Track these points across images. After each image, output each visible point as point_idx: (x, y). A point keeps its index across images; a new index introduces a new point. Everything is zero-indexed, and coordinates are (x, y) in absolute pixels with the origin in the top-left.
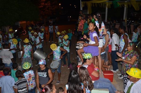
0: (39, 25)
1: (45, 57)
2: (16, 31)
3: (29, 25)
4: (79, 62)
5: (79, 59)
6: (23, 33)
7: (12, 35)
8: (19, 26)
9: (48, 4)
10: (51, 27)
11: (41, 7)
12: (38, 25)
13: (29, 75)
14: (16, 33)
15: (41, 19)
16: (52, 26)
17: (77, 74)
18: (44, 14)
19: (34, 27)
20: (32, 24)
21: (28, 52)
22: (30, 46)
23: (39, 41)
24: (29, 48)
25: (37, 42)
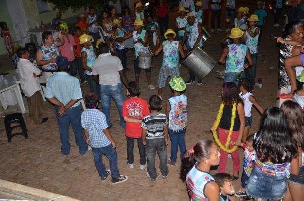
2: (147, 4)
4: (283, 86)
5: (283, 79)
7: (141, 16)
13: (179, 103)
17: (282, 113)
21: (170, 56)
22: (176, 44)
23: (197, 32)
24: (172, 48)
25: (192, 34)
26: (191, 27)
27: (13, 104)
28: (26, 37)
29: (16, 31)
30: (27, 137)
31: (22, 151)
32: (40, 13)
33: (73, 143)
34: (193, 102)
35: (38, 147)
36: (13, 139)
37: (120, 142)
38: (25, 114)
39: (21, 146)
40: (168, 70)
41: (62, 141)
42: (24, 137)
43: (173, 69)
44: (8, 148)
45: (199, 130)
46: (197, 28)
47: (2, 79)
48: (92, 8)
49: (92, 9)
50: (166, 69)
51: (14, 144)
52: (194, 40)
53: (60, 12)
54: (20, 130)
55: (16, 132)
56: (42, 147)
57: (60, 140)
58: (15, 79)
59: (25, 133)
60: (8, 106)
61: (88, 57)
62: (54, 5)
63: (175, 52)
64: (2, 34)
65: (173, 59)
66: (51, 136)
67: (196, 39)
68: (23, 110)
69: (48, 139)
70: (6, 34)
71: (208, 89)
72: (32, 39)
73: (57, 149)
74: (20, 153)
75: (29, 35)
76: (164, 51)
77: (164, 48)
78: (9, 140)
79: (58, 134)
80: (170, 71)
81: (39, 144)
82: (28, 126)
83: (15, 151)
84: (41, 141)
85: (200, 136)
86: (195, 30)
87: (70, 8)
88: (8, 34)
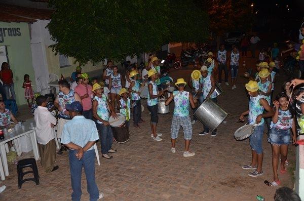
0: (206, 51)
1: (222, 118)
2: (163, 61)
3: (187, 50)
6: (174, 65)
7: (157, 69)
8: (169, 51)
9: (226, 6)
10: (223, 53)
11: (211, 12)
12: (203, 50)
14: (162, 65)
15: (211, 39)
16: (225, 52)
18: (216, 27)
19: (197, 54)
20: (192, 48)
21: (181, 106)
22: (186, 95)
23: (210, 84)
24: (182, 98)
25: (205, 86)
26: (205, 79)
27: (27, 151)
28: (46, 89)
29: (38, 83)
30: (38, 183)
31: (31, 197)
32: (61, 67)
33: (85, 190)
34: (207, 153)
35: (48, 194)
36: (23, 185)
37: (132, 191)
38: (38, 161)
39: (31, 193)
40: (179, 119)
41: (73, 188)
42: (35, 184)
43: (183, 118)
44: (18, 194)
45: (214, 182)
46: (210, 80)
47: (20, 125)
48: (111, 61)
49: (110, 63)
50: (178, 118)
51: (24, 190)
52: (207, 92)
53: (80, 65)
54: (31, 176)
55: (28, 178)
56: (52, 194)
57: (71, 187)
58: (32, 126)
59: (36, 180)
60: (22, 153)
61: (99, 106)
62: (75, 59)
63: (185, 102)
64: (24, 85)
65: (184, 109)
66: (62, 183)
67: (209, 90)
68: (37, 157)
69: (59, 186)
70: (27, 86)
71: (223, 141)
72: (51, 91)
73: (67, 196)
74: (29, 199)
75: (49, 87)
76: (175, 101)
77: (175, 99)
78: (20, 186)
79: (69, 181)
80: (181, 119)
81: (49, 191)
82: (40, 173)
83: (24, 197)
84: (52, 187)
85: (215, 187)
86: (208, 82)
87: (89, 62)
88: (30, 86)
